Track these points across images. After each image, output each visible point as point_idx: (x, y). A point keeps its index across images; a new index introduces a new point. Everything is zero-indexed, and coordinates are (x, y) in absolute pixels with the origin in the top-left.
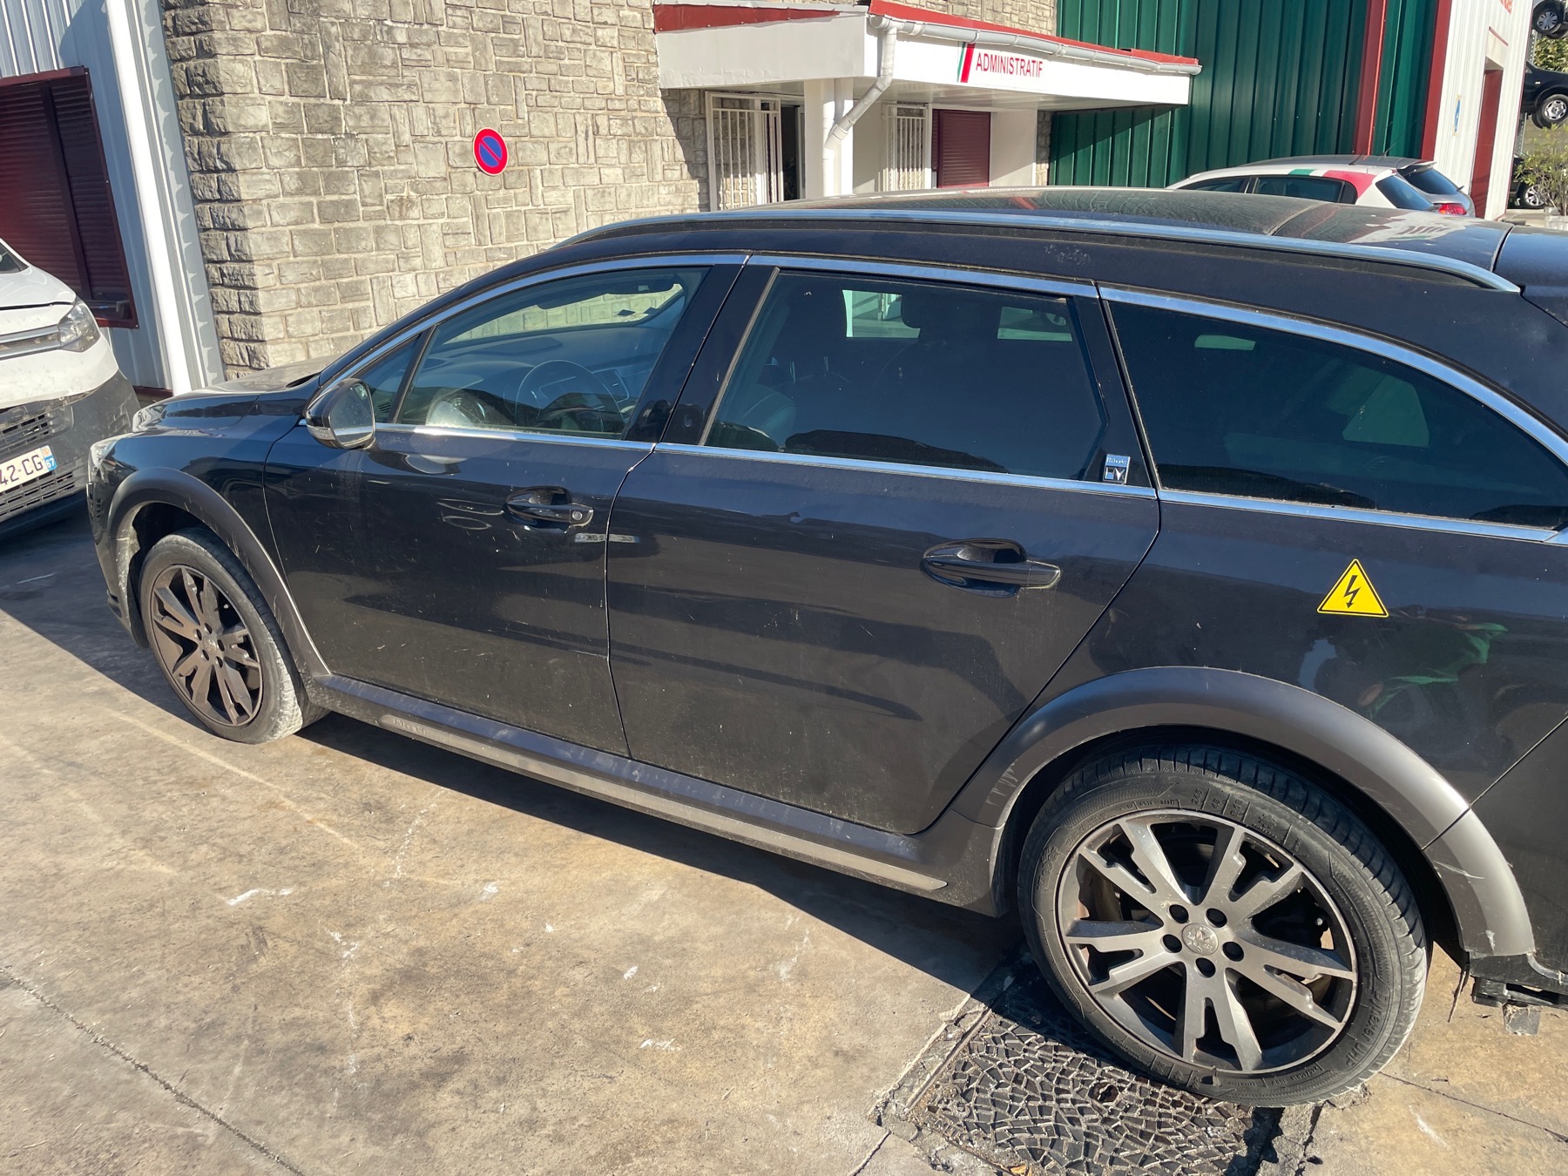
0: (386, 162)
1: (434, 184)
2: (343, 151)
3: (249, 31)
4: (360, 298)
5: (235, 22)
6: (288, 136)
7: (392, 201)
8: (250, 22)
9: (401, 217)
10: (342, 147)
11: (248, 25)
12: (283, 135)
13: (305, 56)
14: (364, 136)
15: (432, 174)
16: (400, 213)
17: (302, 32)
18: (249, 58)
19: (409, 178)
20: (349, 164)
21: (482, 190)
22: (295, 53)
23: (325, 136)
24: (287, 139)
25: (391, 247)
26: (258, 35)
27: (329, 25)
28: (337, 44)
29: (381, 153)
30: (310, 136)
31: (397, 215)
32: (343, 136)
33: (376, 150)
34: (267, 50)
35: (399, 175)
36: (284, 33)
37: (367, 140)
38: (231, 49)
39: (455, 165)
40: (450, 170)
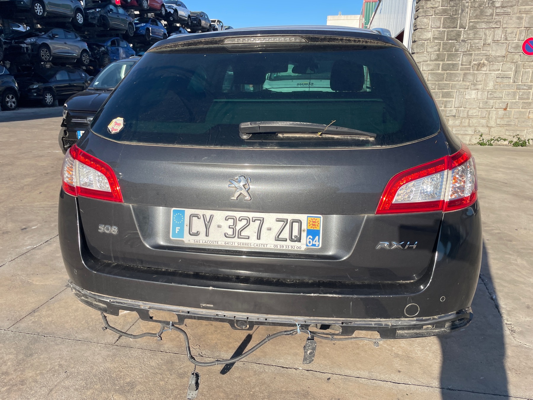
0: (477, 50)
1: (498, 58)
2: (458, 46)
3: (433, 8)
4: (450, 97)
5: (428, 5)
6: (437, 41)
7: (475, 64)
8: (433, 5)
9: (477, 70)
10: (458, 45)
11: (432, 6)
12: (436, 41)
13: (453, 14)
14: (469, 41)
15: (497, 55)
16: (477, 69)
17: (454, 6)
18: (430, 17)
19: (486, 56)
20: (460, 51)
21: (522, 61)
22: (448, 13)
23: (453, 41)
24: (437, 42)
25: (469, 80)
26: (435, 9)
27: (465, 3)
28: (467, 9)
29: (475, 47)
30: (447, 41)
31: (476, 69)
32: (460, 41)
33: (473, 46)
34: (437, 14)
35: (481, 55)
36: (446, 7)
37: (470, 42)
38: (424, 14)
39: (511, 51)
40: (508, 53)
